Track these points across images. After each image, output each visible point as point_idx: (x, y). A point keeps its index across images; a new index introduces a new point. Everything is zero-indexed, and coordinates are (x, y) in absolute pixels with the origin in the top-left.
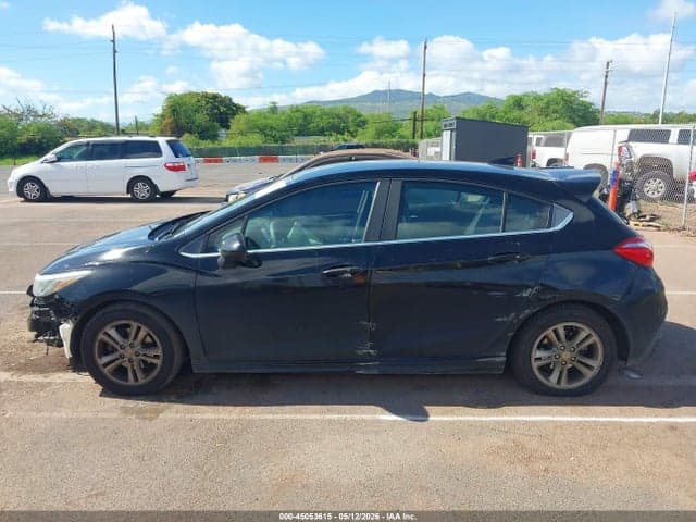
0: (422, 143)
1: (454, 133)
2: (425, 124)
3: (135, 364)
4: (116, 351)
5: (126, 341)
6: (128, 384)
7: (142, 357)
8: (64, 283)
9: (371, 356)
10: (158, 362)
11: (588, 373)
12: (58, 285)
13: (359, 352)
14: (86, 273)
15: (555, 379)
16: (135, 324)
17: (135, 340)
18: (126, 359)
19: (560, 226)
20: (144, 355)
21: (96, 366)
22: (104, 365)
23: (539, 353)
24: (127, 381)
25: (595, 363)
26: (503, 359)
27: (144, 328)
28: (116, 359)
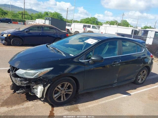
0: (27, 20)
1: (50, 21)
2: (25, 16)
3: (64, 95)
4: (58, 92)
5: (62, 88)
6: (62, 101)
7: (66, 93)
8: (44, 73)
9: (116, 82)
10: (71, 93)
11: (144, 79)
12: (41, 73)
13: (115, 82)
14: (52, 68)
15: (140, 81)
16: (67, 83)
17: (65, 88)
18: (62, 94)
19: (143, 51)
20: (67, 92)
21: (53, 98)
22: (55, 98)
23: (139, 77)
24: (61, 101)
25: (145, 77)
26: (135, 79)
27: (69, 84)
28: (59, 95)
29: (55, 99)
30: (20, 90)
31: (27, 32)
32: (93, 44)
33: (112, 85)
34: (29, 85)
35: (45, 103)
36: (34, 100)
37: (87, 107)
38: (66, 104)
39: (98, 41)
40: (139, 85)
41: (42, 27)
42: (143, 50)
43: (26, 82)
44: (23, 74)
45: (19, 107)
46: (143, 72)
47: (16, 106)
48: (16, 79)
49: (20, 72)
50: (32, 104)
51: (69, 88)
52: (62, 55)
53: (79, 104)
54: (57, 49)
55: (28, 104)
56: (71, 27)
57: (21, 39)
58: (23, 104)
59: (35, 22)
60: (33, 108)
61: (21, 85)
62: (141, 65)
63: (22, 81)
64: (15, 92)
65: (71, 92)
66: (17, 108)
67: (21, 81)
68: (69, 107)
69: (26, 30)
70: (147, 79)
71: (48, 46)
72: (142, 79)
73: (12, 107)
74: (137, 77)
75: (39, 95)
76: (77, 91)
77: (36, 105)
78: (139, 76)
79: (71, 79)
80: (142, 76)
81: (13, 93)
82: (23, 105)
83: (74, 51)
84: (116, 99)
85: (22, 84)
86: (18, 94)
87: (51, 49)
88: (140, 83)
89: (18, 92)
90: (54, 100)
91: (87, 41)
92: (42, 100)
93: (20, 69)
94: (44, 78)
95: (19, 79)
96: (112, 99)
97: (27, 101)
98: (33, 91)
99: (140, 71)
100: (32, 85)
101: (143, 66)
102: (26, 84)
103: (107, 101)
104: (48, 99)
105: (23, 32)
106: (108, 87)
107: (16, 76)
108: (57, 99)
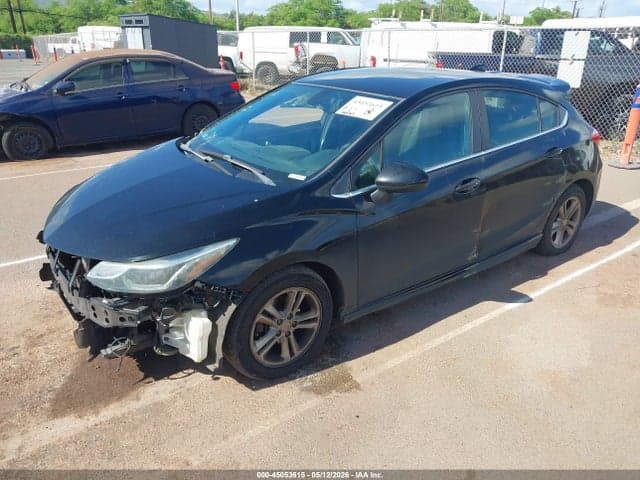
0: (37, 38)
1: (148, 31)
2: (25, 16)
3: (292, 336)
4: (268, 329)
5: (282, 313)
6: (285, 362)
7: (298, 327)
8: (203, 263)
9: (475, 259)
10: (315, 325)
11: (571, 232)
12: (195, 268)
13: (469, 259)
14: (232, 243)
15: (557, 243)
16: (295, 291)
17: (293, 309)
18: (283, 334)
19: (564, 123)
20: (301, 323)
21: (253, 357)
22: (259, 353)
23: (555, 225)
24: (282, 359)
25: (575, 224)
26: (541, 235)
27: (305, 292)
28: (273, 339)
29: (261, 358)
30: (116, 344)
31: (61, 91)
32: (375, 120)
33: (460, 271)
34: (150, 317)
35: (218, 378)
36: (176, 372)
37: (381, 368)
38: (301, 367)
39: (392, 103)
40: (556, 258)
41: (124, 63)
42: (563, 118)
43: (137, 311)
44: (119, 281)
45: (125, 410)
46: (569, 203)
47: (112, 406)
48: (94, 301)
49: (107, 273)
50: (170, 388)
51: (306, 306)
52: (258, 179)
53: (349, 364)
54: (227, 157)
55: (157, 393)
56: (236, 45)
57: (44, 125)
58: (138, 394)
59: (74, 42)
60: (180, 402)
61: (120, 324)
62: (563, 179)
63: (121, 307)
64: (95, 353)
65: (314, 320)
66: (119, 414)
67: (117, 308)
68: (318, 377)
69: (57, 86)
70: (583, 228)
71: (183, 146)
72: (566, 232)
73: (97, 413)
74: (547, 228)
75: (196, 352)
76: (336, 314)
77: (188, 390)
78: (556, 221)
79: (311, 273)
80: (565, 222)
81: (90, 360)
82: (138, 399)
83: (298, 158)
84: (485, 323)
85: (122, 319)
86: (110, 358)
87: (204, 158)
88: (560, 249)
89: (109, 351)
90: (257, 361)
91: (346, 110)
92: (211, 367)
93: (101, 263)
94: (209, 285)
95: (105, 301)
96: (469, 326)
97: (147, 380)
98: (166, 339)
99: (558, 204)
100: (165, 318)
101: (567, 181)
102: (139, 317)
103: (451, 334)
104: (236, 363)
105: (46, 97)
106: (446, 282)
107: (91, 291)
108: (268, 356)
